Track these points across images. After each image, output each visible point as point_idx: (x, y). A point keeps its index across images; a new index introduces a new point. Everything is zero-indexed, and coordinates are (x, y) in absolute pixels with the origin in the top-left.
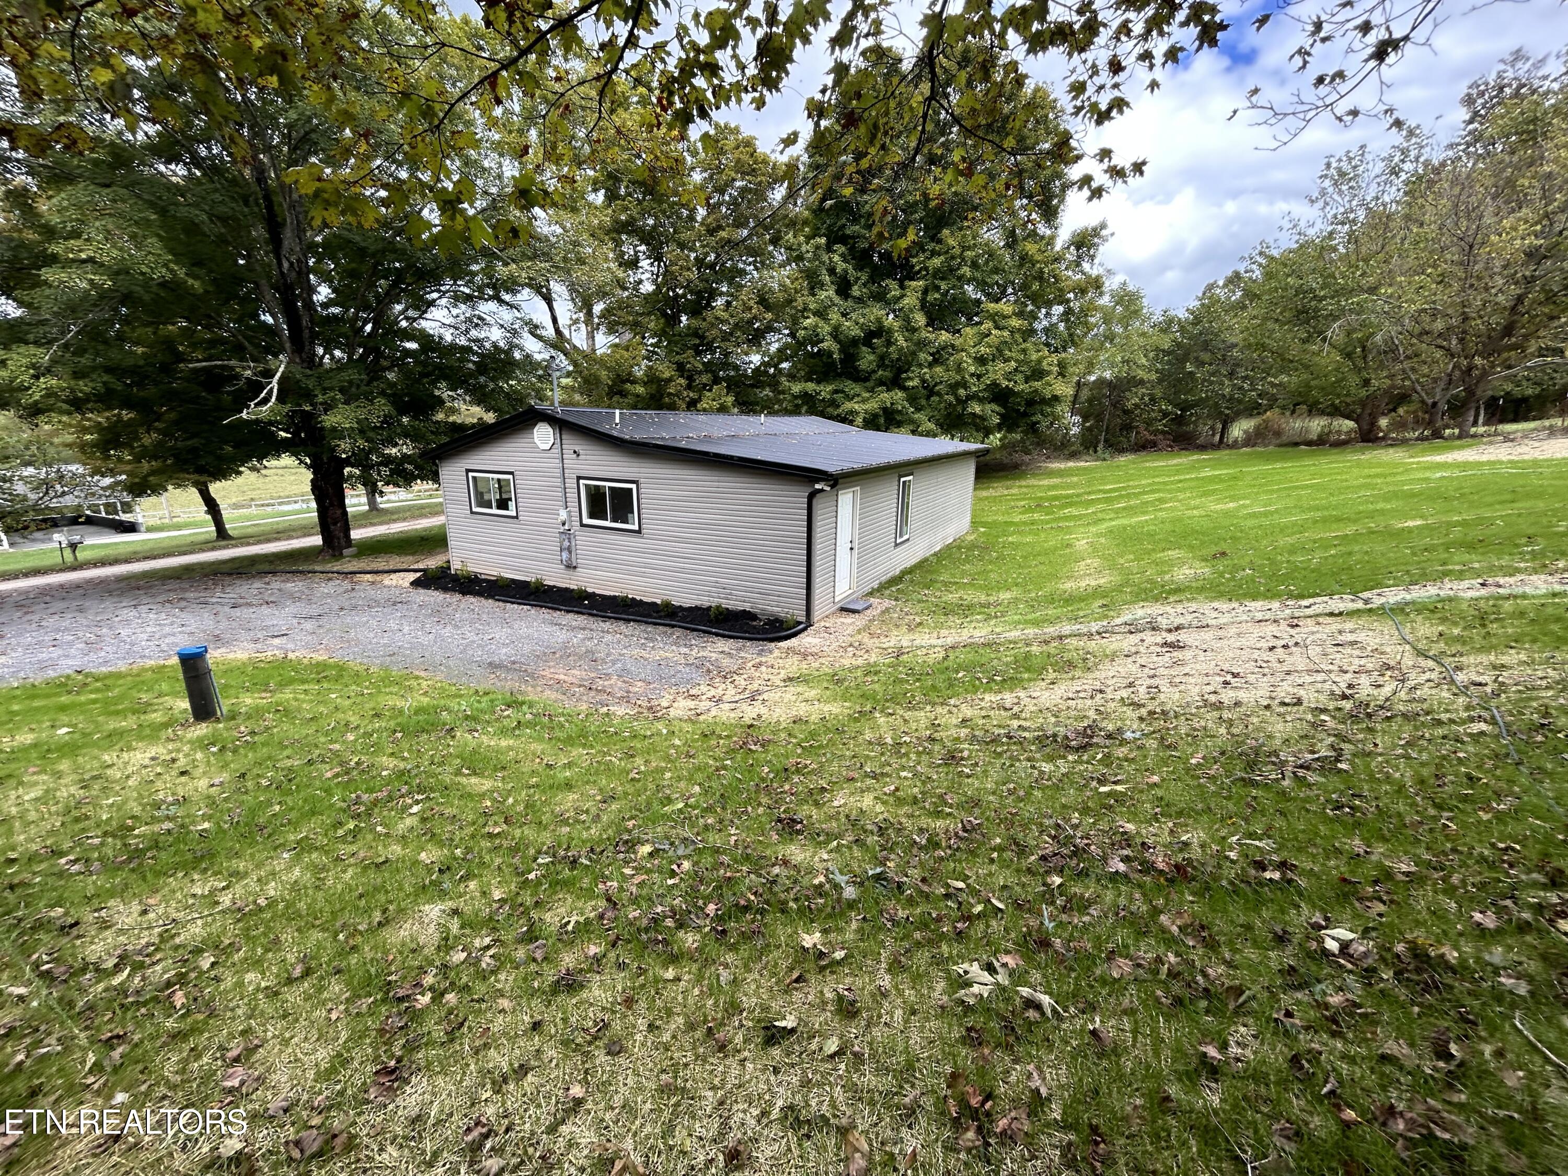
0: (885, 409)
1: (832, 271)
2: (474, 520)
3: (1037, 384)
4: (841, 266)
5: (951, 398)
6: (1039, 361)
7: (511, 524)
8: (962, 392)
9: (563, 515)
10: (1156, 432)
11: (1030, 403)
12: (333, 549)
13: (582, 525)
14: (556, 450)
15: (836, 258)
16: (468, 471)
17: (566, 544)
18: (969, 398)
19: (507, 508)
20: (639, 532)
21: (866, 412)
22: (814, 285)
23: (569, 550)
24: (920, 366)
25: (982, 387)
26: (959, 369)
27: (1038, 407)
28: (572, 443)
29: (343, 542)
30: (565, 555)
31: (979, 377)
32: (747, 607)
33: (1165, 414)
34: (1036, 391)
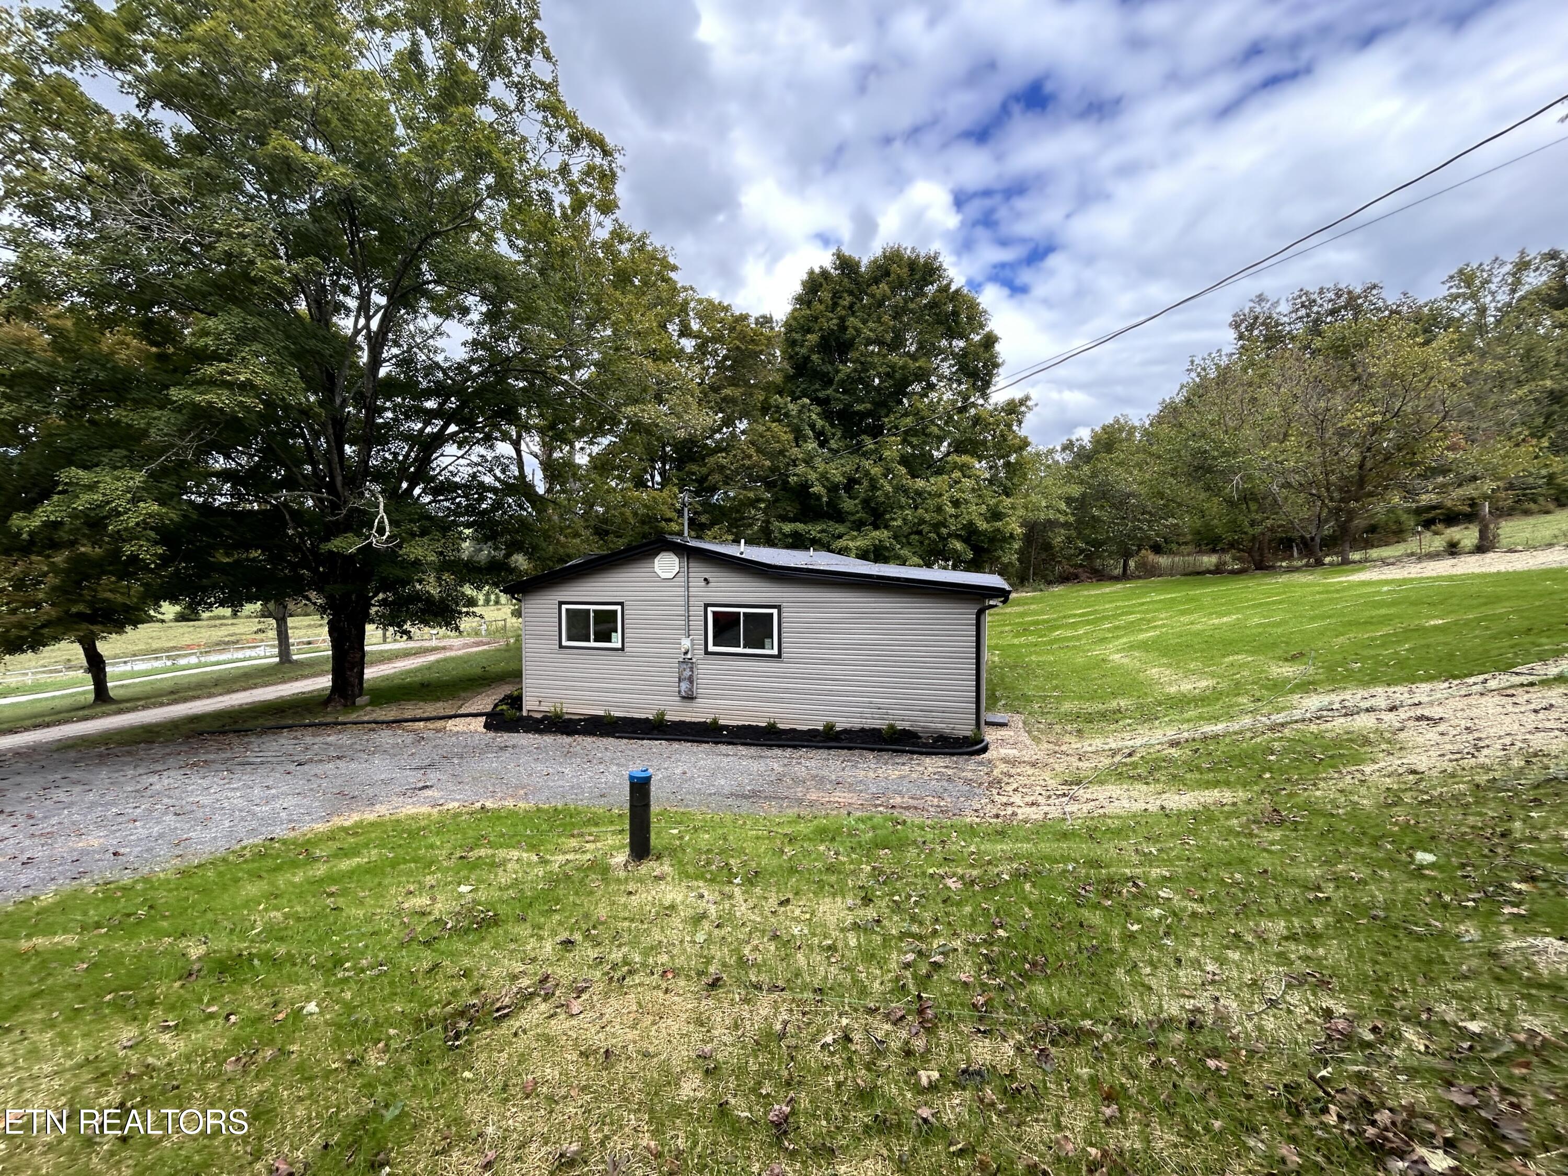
0: (875, 546)
1: (812, 426)
2: (564, 656)
3: (999, 524)
4: (820, 423)
5: (933, 535)
6: (997, 505)
7: (616, 658)
8: (944, 531)
9: (686, 643)
10: (1076, 566)
11: (992, 540)
12: (346, 698)
13: (707, 652)
14: (681, 580)
15: (814, 416)
16: (561, 603)
17: (687, 673)
18: (950, 535)
19: (609, 640)
20: (779, 656)
21: (857, 549)
22: (799, 437)
23: (691, 680)
24: (902, 508)
25: (959, 526)
26: (939, 509)
27: (998, 544)
28: (699, 572)
29: (357, 691)
30: (684, 686)
31: (956, 517)
32: (906, 725)
33: (1082, 551)
34: (998, 530)
